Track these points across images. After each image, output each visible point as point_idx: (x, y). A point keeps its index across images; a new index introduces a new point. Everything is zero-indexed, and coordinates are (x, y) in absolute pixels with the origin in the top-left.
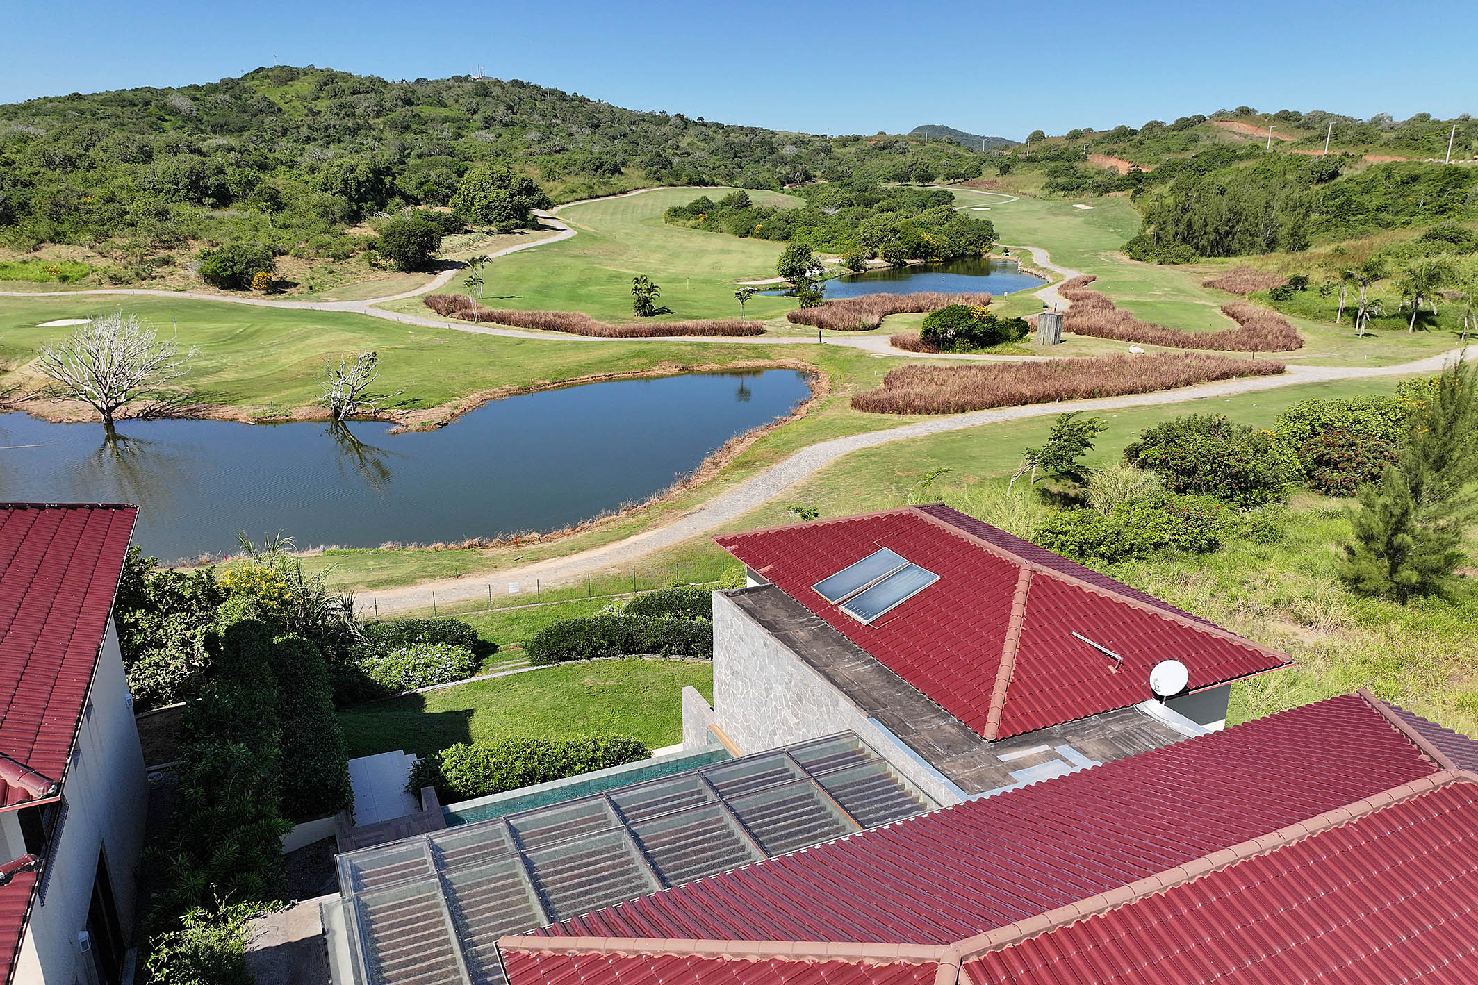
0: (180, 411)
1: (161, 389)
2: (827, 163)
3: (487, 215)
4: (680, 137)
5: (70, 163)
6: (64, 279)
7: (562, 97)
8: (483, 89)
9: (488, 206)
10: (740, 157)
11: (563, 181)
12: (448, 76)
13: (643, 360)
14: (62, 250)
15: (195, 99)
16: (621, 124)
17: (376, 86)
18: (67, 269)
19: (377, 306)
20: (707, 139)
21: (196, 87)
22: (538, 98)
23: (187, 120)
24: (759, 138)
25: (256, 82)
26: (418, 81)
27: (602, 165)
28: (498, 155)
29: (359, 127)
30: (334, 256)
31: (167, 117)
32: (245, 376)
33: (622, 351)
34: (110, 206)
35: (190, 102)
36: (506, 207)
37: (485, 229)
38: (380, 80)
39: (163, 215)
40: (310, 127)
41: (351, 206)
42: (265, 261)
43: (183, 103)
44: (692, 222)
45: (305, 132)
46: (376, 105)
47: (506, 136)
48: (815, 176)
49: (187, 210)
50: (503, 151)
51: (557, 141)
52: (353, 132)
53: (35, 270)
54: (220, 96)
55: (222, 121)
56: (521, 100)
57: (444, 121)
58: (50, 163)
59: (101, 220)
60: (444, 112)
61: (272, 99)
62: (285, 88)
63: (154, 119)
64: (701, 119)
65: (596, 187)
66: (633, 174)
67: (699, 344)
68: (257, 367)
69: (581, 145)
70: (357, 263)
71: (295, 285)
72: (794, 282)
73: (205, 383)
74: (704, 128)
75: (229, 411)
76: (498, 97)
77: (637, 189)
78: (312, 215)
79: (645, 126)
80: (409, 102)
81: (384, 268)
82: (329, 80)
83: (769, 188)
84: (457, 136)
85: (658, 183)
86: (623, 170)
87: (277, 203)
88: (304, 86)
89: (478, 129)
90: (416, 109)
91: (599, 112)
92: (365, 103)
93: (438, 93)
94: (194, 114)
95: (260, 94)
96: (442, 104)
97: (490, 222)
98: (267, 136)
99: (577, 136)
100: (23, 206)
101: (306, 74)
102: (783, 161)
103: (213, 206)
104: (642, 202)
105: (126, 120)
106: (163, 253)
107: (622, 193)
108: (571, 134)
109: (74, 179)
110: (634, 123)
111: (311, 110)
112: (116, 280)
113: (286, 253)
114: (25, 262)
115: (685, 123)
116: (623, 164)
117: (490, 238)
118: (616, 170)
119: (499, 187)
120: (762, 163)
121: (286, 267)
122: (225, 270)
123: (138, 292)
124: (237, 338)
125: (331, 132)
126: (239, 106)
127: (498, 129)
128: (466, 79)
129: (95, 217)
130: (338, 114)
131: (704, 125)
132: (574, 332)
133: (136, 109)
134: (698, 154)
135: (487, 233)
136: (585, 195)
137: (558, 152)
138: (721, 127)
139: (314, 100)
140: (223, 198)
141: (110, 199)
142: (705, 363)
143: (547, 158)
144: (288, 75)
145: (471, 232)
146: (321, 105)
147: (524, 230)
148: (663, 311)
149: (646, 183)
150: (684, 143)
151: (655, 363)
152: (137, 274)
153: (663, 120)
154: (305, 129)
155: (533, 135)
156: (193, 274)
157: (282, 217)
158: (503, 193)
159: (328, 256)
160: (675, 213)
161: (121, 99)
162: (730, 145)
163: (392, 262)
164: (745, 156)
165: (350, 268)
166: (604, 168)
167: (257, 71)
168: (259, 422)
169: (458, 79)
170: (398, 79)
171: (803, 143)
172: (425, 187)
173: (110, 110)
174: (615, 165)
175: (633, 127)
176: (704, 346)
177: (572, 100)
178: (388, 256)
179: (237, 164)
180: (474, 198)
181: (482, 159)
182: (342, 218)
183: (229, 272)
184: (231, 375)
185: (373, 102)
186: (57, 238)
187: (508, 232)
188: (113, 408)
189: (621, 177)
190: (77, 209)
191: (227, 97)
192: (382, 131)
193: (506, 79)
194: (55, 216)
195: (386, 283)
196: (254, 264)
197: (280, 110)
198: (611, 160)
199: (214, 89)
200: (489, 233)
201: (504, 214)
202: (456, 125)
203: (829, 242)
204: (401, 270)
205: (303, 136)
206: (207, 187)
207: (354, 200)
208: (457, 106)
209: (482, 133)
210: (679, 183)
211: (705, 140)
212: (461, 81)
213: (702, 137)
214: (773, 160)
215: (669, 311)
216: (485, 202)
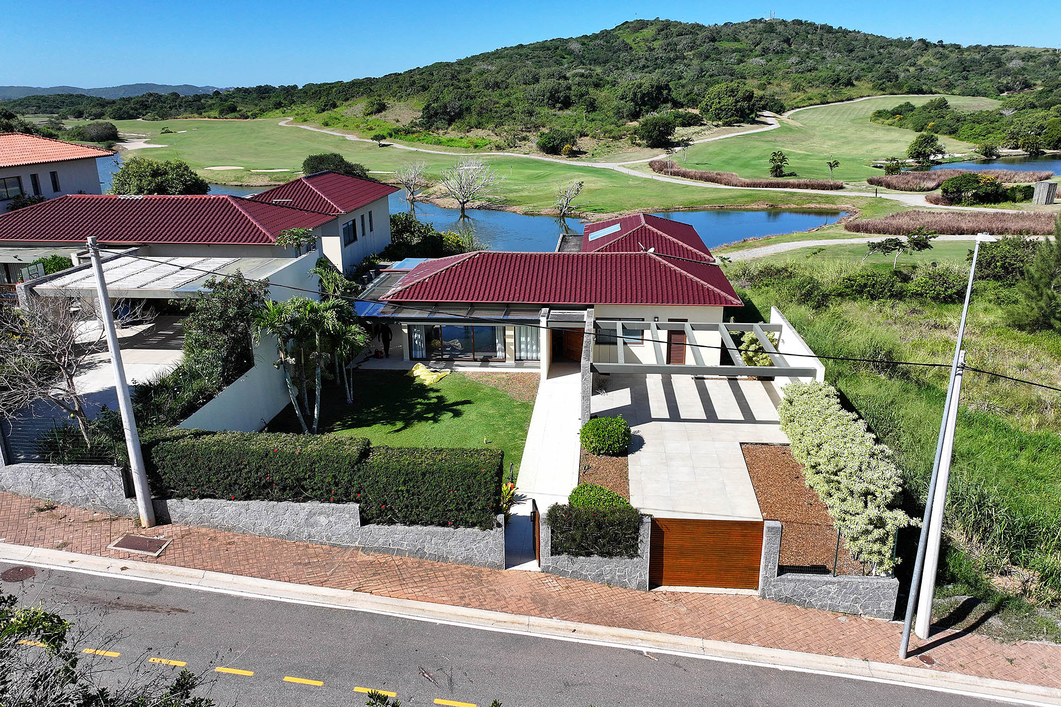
0: (494, 207)
1: (491, 197)
2: (1051, 73)
3: (719, 114)
4: (919, 57)
5: (497, 85)
6: (476, 147)
7: (829, 30)
8: (770, 27)
9: (720, 109)
10: (968, 71)
11: (805, 92)
12: (747, 19)
13: (746, 199)
14: (480, 132)
15: (584, 44)
16: (872, 49)
17: (697, 28)
18: (479, 142)
19: (623, 166)
20: (942, 57)
21: (586, 37)
22: (810, 32)
23: (577, 57)
24: (990, 55)
25: (621, 31)
26: (726, 24)
27: (839, 80)
28: (765, 74)
29: (677, 58)
30: (613, 138)
31: (566, 56)
32: (532, 194)
33: (738, 194)
34: (507, 109)
35: (579, 46)
36: (732, 109)
37: (715, 123)
38: (698, 25)
39: (531, 114)
40: (646, 59)
41: (635, 108)
42: (571, 139)
43: (576, 46)
44: (890, 121)
45: (643, 62)
46: (691, 43)
47: (775, 61)
48: (1035, 85)
49: (545, 110)
50: (769, 71)
51: (810, 63)
52: (672, 61)
53: (465, 142)
54: (598, 42)
55: (595, 57)
56: (797, 33)
57: (734, 51)
58: (487, 86)
59: (501, 116)
60: (736, 45)
61: (628, 41)
62: (637, 34)
63: (558, 58)
64: (941, 41)
65: (829, 96)
66: (863, 86)
67: (790, 193)
68: (542, 190)
69: (829, 65)
70: (625, 142)
71: (585, 153)
72: (919, 162)
73: (511, 196)
74: (941, 49)
75: (515, 208)
76: (780, 32)
77: (861, 97)
78: (611, 114)
79: (891, 49)
80: (713, 40)
81: (639, 145)
82: (665, 27)
83: (985, 95)
84: (740, 61)
85: (882, 92)
86: (855, 83)
87: (592, 107)
88: (648, 32)
89: (756, 57)
90: (717, 44)
91: (856, 40)
92: (684, 41)
93: (735, 32)
94: (581, 53)
95: (621, 39)
96: (736, 40)
97: (720, 119)
98: (620, 65)
99: (828, 59)
100: (468, 109)
101: (652, 24)
102: (1007, 73)
103: (560, 109)
104: (861, 106)
105: (543, 59)
106: (524, 134)
107: (848, 100)
108: (824, 58)
109: (495, 95)
110: (883, 47)
111: (649, 48)
112: (499, 148)
113: (587, 135)
114: (462, 138)
115: (925, 45)
116: (857, 79)
117: (716, 129)
118: (849, 83)
119: (729, 96)
120: (988, 74)
121: (584, 143)
122: (549, 143)
123: (506, 154)
124: (539, 177)
125: (659, 61)
126: (607, 47)
127: (771, 55)
128: (760, 21)
129: (498, 115)
130: (665, 50)
131: (943, 46)
132: (721, 183)
133: (550, 52)
134: (931, 69)
135: (716, 126)
136: (818, 102)
137: (810, 71)
138: (958, 47)
139: (653, 41)
140: (567, 104)
141: (507, 105)
142: (787, 204)
143: (799, 75)
144: (642, 25)
145: (705, 125)
146: (656, 44)
147: (742, 124)
148: (792, 174)
149: (871, 92)
150: (921, 61)
151: (753, 202)
152: (509, 145)
153: (909, 43)
154: (643, 60)
155: (794, 59)
156: (534, 145)
157: (592, 116)
158: (731, 100)
159: (609, 137)
160: (879, 114)
161: (543, 46)
162: (961, 62)
163: (645, 142)
164: (973, 70)
165: (620, 144)
166: (840, 82)
167: (623, 24)
168: (526, 214)
169: (754, 21)
170: (712, 24)
171: (1032, 57)
172: (689, 97)
173: (536, 53)
174: (850, 79)
175: (881, 51)
176: (793, 194)
177: (837, 32)
178: (642, 138)
179: (579, 84)
180: (713, 103)
181: (753, 77)
182: (627, 116)
183: (551, 145)
184: (526, 193)
185: (689, 41)
186: (479, 126)
187: (730, 125)
188: (466, 202)
189: (852, 88)
190: (491, 111)
191: (602, 42)
192: (691, 60)
193: (789, 19)
194: (480, 114)
195: (636, 154)
196: (565, 140)
197: (631, 48)
198: (847, 76)
199: (595, 37)
200: (717, 126)
201: (730, 114)
202: (741, 54)
203: (984, 136)
204: (648, 146)
205: (641, 65)
206: (559, 98)
207: (638, 105)
208: (746, 41)
209: (758, 59)
210: (900, 92)
211: (940, 58)
212: (756, 23)
213: (938, 56)
214: (997, 73)
215: (795, 175)
216: (718, 106)
